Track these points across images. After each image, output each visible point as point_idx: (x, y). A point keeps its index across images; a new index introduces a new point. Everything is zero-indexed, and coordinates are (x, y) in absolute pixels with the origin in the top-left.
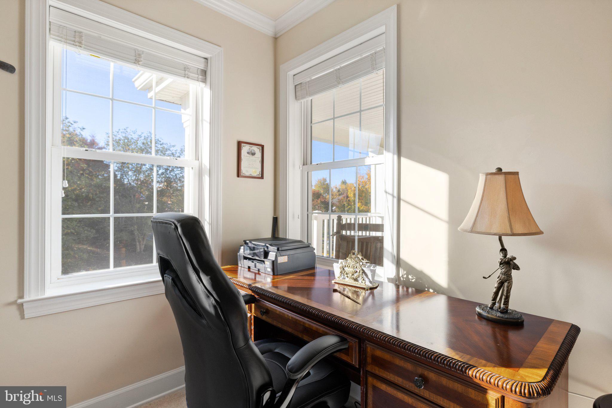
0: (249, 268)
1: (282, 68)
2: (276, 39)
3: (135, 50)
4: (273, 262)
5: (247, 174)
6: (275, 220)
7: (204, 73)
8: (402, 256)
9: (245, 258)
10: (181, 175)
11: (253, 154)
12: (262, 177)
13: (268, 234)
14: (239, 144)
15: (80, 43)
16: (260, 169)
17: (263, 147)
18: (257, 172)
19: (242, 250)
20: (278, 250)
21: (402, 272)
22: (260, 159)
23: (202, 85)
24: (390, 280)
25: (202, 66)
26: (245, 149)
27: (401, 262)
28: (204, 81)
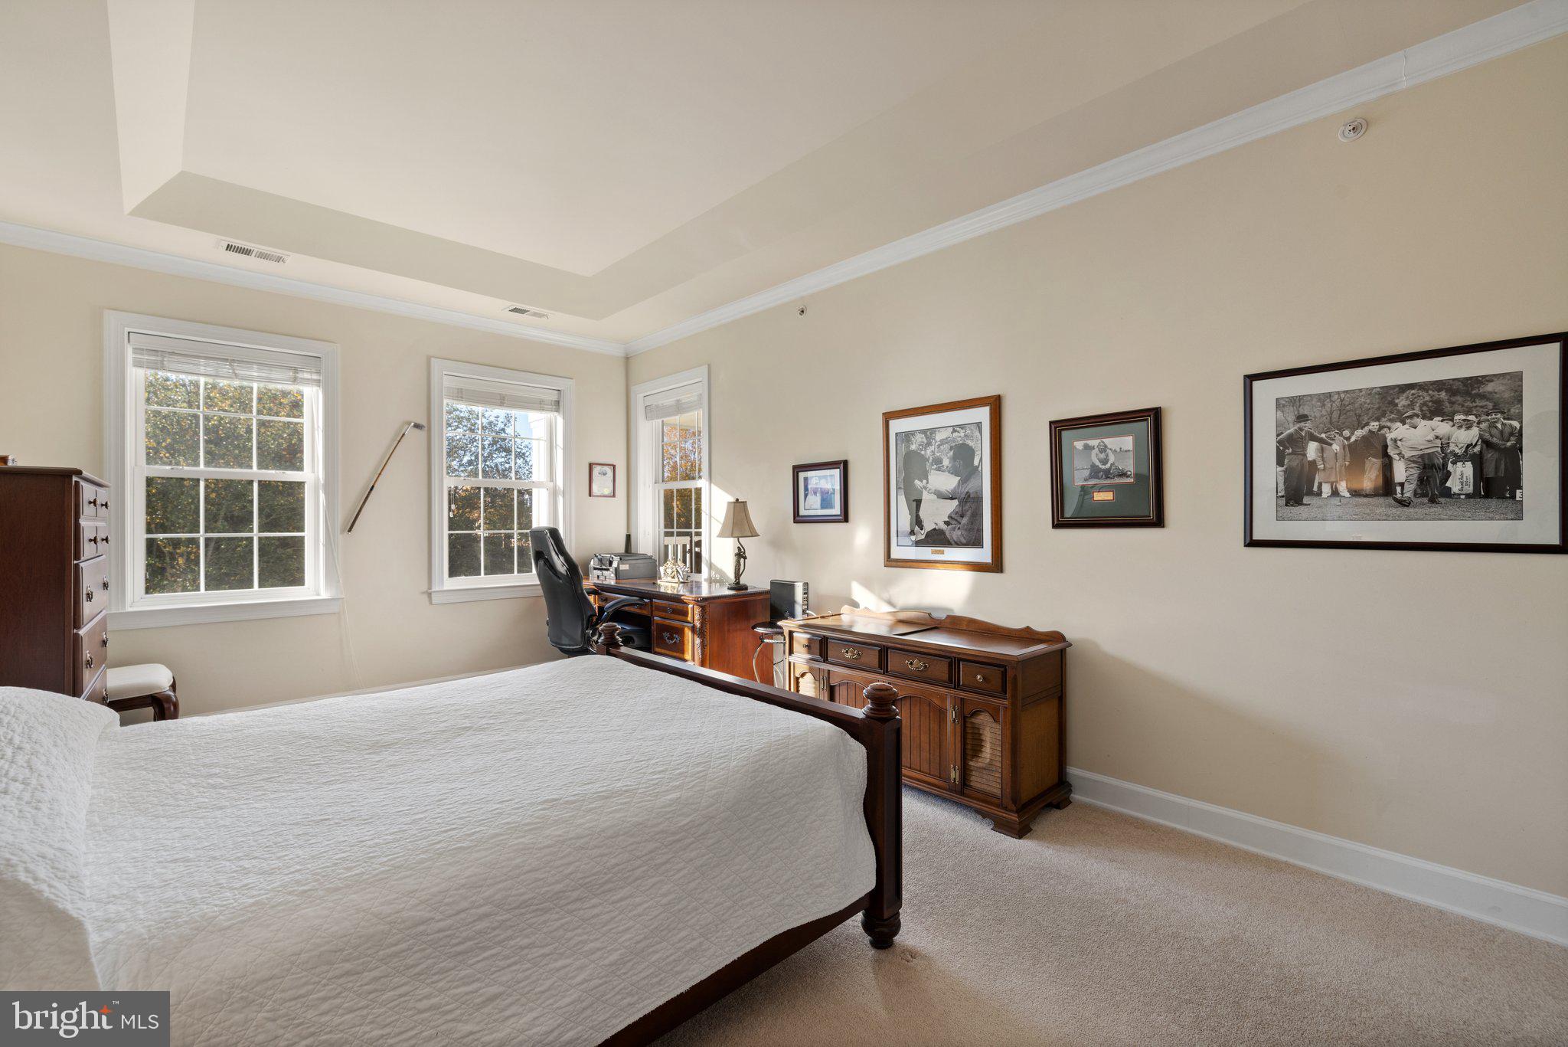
0: (598, 576)
1: (633, 388)
2: (627, 359)
3: (500, 394)
4: (616, 568)
5: (599, 494)
6: (628, 537)
7: (558, 403)
8: (712, 561)
9: (595, 569)
10: (507, 466)
11: (605, 474)
12: (614, 496)
13: (622, 550)
14: (591, 466)
15: (462, 397)
16: (612, 488)
17: (614, 467)
18: (608, 491)
19: (592, 563)
20: (621, 559)
21: (713, 573)
22: (612, 478)
23: (556, 414)
24: (705, 580)
25: (555, 398)
26: (596, 470)
27: (713, 567)
28: (557, 410)
